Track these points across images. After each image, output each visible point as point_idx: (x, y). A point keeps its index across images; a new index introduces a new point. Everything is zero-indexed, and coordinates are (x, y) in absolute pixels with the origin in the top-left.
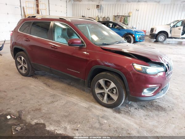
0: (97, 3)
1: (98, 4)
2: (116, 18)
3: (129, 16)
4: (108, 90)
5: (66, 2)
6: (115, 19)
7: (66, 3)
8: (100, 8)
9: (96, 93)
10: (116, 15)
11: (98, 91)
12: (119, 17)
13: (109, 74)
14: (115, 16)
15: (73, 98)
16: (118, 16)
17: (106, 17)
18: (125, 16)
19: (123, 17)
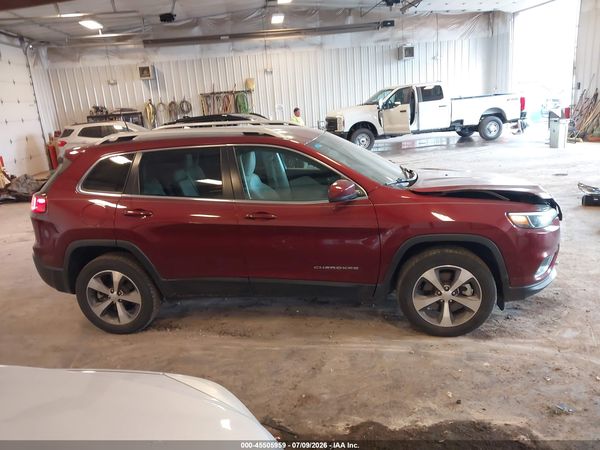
0: (139, 62)
1: (144, 66)
2: (210, 102)
3: (249, 91)
4: (450, 292)
5: (28, 66)
6: (209, 106)
7: (26, 69)
8: (152, 77)
9: (417, 309)
10: (208, 91)
11: (420, 303)
12: (217, 98)
13: (451, 251)
14: (206, 97)
15: (349, 342)
16: (213, 93)
17: (178, 100)
18: (236, 92)
19: (231, 97)
